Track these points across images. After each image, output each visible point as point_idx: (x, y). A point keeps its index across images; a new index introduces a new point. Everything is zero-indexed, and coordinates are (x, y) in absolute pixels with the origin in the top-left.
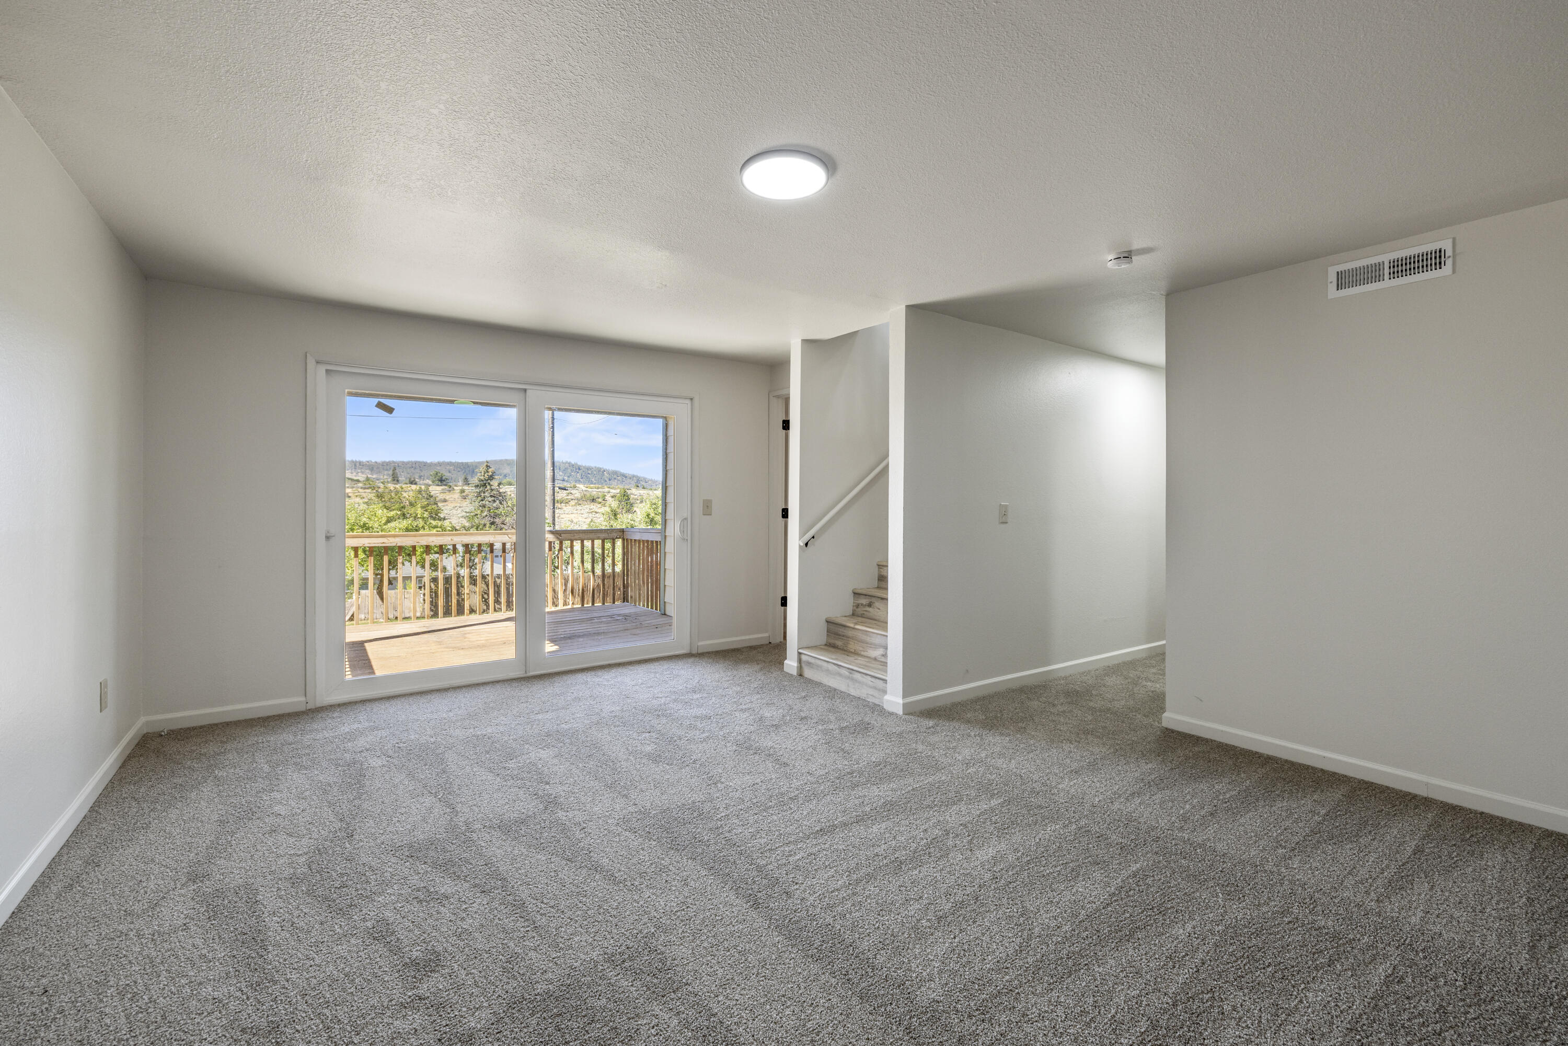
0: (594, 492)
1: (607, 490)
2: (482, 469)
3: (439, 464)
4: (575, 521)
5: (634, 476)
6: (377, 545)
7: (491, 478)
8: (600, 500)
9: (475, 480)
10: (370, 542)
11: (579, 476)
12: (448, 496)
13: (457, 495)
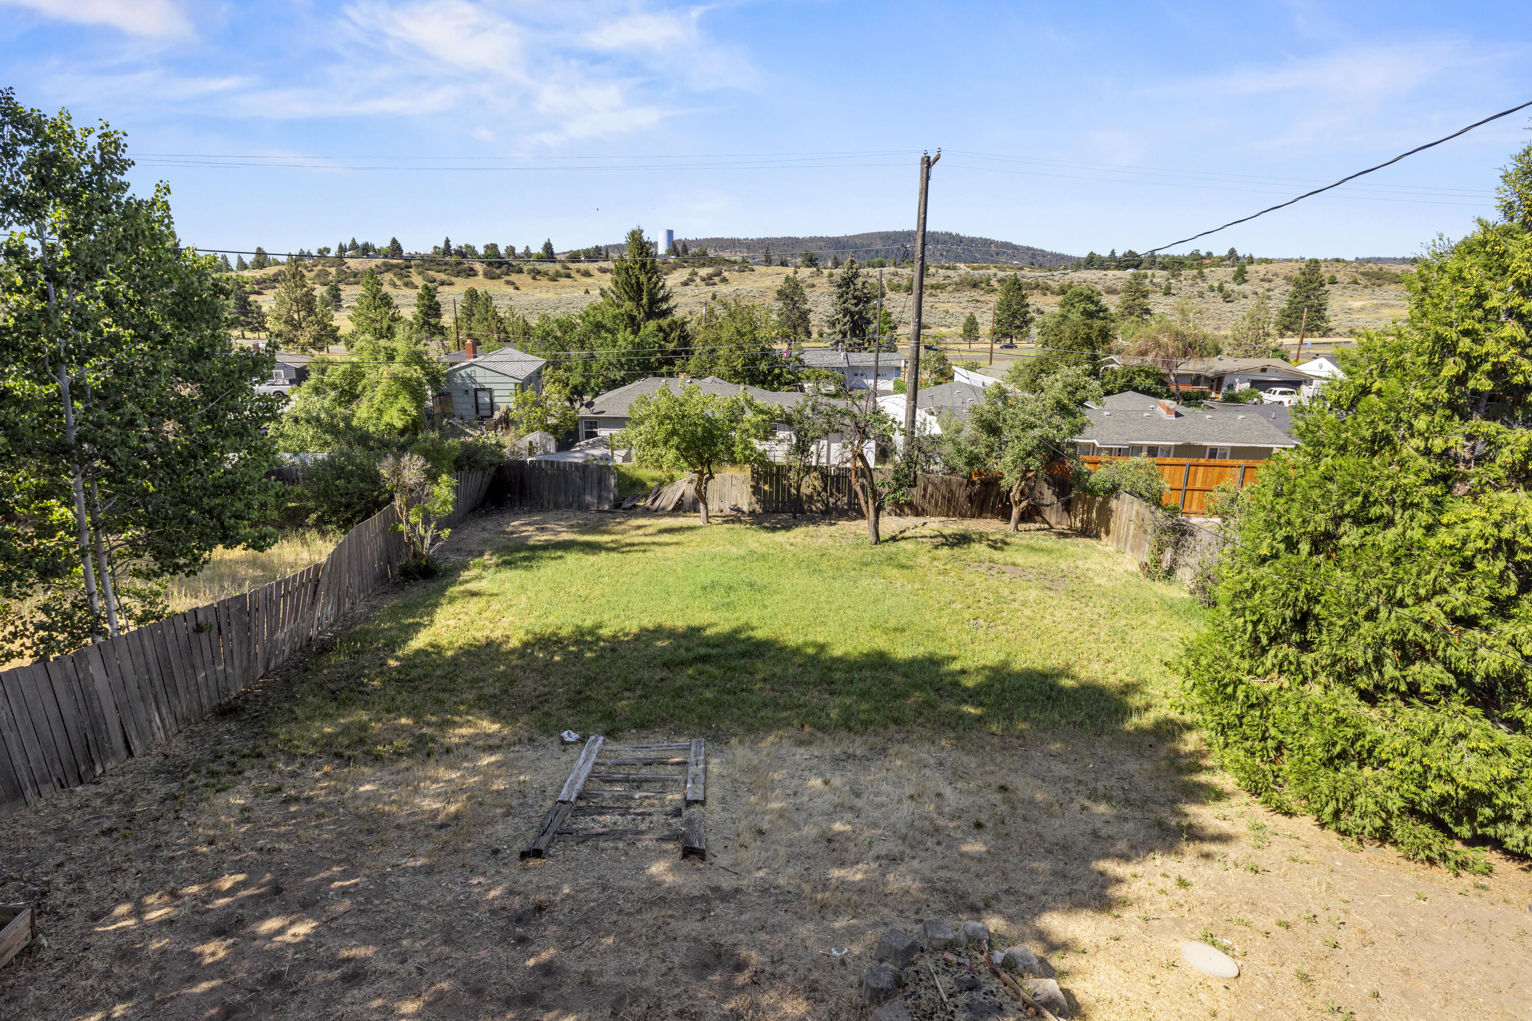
0: (977, 274)
1: (993, 271)
3: (812, 240)
4: (951, 311)
5: (1028, 249)
8: (983, 285)
9: (843, 260)
11: (960, 251)
12: (816, 281)
13: (825, 280)
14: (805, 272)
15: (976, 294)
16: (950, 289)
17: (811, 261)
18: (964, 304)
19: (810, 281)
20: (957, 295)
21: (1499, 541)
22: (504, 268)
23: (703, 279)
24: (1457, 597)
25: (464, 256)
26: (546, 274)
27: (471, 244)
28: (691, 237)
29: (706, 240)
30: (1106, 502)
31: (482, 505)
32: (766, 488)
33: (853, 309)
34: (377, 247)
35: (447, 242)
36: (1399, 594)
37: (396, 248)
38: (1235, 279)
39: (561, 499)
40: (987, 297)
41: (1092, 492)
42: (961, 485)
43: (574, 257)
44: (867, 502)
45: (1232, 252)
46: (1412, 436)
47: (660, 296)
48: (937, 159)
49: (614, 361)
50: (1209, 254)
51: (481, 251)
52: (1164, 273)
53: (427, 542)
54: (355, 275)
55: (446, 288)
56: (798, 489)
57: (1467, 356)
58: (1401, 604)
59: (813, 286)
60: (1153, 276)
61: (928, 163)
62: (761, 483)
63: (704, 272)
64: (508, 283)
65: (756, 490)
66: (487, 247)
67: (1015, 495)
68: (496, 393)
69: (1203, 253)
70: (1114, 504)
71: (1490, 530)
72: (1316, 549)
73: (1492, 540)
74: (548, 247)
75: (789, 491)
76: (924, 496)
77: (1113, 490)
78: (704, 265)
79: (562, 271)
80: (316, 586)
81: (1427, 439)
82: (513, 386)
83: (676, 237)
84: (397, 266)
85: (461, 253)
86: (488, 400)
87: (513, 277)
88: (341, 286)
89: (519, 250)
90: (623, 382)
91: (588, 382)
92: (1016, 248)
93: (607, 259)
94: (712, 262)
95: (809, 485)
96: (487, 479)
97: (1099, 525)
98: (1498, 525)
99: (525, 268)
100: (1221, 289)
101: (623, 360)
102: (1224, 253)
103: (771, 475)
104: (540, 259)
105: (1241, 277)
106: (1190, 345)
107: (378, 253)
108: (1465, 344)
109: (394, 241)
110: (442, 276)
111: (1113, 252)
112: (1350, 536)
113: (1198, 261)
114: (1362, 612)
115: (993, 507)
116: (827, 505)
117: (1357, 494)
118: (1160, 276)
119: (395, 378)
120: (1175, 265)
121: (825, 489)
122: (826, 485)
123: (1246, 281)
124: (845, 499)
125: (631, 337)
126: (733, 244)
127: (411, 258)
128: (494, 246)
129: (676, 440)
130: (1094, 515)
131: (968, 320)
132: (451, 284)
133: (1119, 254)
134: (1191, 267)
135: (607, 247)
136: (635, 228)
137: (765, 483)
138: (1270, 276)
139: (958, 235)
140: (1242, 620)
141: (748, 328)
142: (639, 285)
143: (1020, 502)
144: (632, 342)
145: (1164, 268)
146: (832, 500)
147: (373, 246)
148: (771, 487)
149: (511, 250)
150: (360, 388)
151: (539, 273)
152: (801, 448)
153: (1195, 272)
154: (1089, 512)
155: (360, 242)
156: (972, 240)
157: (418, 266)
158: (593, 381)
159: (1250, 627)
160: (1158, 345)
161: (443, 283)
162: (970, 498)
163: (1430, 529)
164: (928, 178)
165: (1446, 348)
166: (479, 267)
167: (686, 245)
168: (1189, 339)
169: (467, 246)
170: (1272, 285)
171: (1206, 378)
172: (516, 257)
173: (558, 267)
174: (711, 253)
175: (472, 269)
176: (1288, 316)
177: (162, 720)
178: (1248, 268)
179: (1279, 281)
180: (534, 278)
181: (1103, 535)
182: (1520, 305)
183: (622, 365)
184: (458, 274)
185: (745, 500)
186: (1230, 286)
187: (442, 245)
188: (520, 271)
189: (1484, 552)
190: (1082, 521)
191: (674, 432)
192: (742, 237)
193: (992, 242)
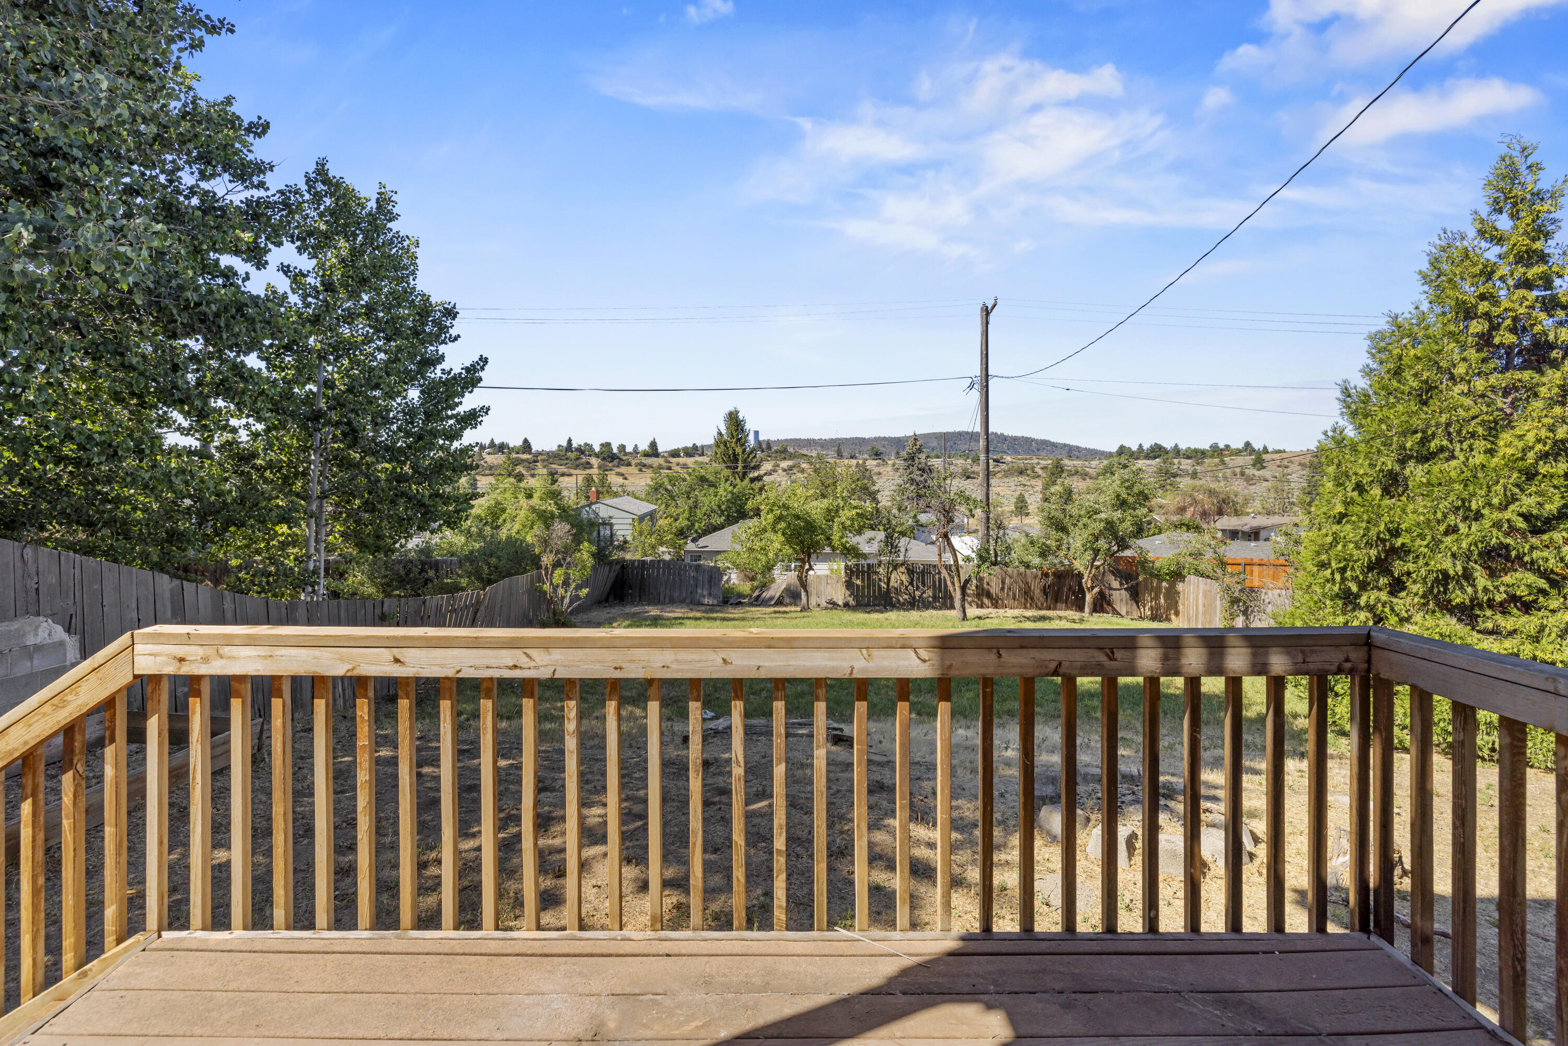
0: (1022, 464)
1: (1036, 461)
2: (910, 442)
3: (877, 439)
5: (1065, 445)
6: (496, 674)
7: (920, 451)
8: (1028, 472)
9: (904, 454)
10: (476, 662)
11: (1005, 447)
12: (881, 470)
13: (889, 469)
14: (871, 463)
15: (1023, 479)
16: (999, 475)
17: (877, 455)
18: (1013, 488)
19: (876, 470)
20: (1006, 480)
21: (1555, 443)
22: (616, 462)
23: (785, 470)
24: (1528, 502)
25: (583, 452)
26: (651, 467)
27: (589, 442)
28: (773, 438)
29: (786, 440)
30: (1172, 586)
31: (607, 600)
32: (859, 582)
33: (918, 479)
34: (511, 445)
35: (570, 441)
36: (1474, 506)
37: (526, 446)
38: (1254, 465)
39: (676, 594)
40: (1033, 482)
41: (1159, 577)
42: (1035, 577)
43: (675, 454)
44: (953, 583)
45: (1248, 444)
46: (1455, 384)
47: (752, 464)
48: (994, 306)
49: (715, 508)
50: (1227, 446)
51: (597, 449)
52: (1189, 461)
53: (567, 601)
54: (491, 468)
55: (566, 479)
56: (888, 584)
57: (1487, 315)
58: (1478, 516)
59: (880, 474)
60: (1179, 463)
61: (987, 312)
62: (854, 578)
63: (785, 464)
64: (619, 474)
65: (849, 585)
66: (602, 445)
67: (1087, 582)
68: (615, 527)
69: (1221, 446)
70: (1180, 587)
71: (1544, 433)
72: (1386, 492)
73: (1549, 441)
74: (653, 445)
75: (880, 587)
76: (1003, 589)
77: (1177, 575)
78: (785, 459)
79: (665, 464)
80: (476, 613)
81: (1469, 382)
82: (630, 521)
83: (761, 438)
84: (526, 461)
85: (580, 450)
86: (608, 532)
87: (623, 469)
88: (478, 477)
89: (629, 449)
90: (721, 527)
91: (693, 525)
92: (1054, 445)
93: (702, 454)
94: (792, 456)
95: (899, 578)
96: (613, 575)
97: (1168, 608)
98: (1552, 429)
99: (633, 462)
100: (1243, 474)
101: (723, 507)
102: (1241, 445)
103: (863, 572)
104: (646, 455)
105: (1259, 462)
106: (1224, 501)
107: (511, 450)
108: (1484, 307)
109: (526, 441)
110: (562, 469)
111: (1140, 445)
112: (1416, 472)
113: (1217, 452)
114: (1442, 528)
115: (1067, 599)
116: (914, 598)
117: (1415, 432)
118: (1186, 464)
119: (533, 509)
120: (1197, 455)
121: (911, 583)
122: (912, 580)
123: (1264, 468)
124: (930, 592)
125: (730, 488)
126: (810, 443)
127: (539, 453)
128: (608, 445)
129: (783, 525)
130: (1162, 601)
131: (1018, 499)
132: (570, 475)
133: (1146, 446)
134: (1212, 456)
135: (703, 447)
136: (732, 409)
137: (857, 578)
138: (1285, 462)
139: (1002, 434)
140: (1329, 571)
141: (830, 481)
142: (735, 455)
143: (1093, 588)
144: (732, 492)
145: (1189, 457)
146: (918, 593)
147: (507, 445)
148: (863, 581)
149: (622, 448)
150: (501, 520)
151: (644, 466)
152: (890, 543)
153: (1217, 460)
154: (1157, 598)
155: (497, 442)
156: (1015, 439)
157: (543, 461)
158: (697, 525)
159: (1338, 577)
160: (1195, 502)
161: (563, 475)
162: (1044, 591)
163: (1491, 452)
164: (987, 323)
165: (1467, 313)
166: (594, 461)
167: (769, 444)
168: (1222, 496)
169: (586, 444)
170: (1289, 470)
171: (1243, 532)
172: (626, 454)
173: (661, 461)
174: (791, 450)
175: (588, 463)
176: (1309, 493)
177: (344, 690)
178: (1264, 456)
179: (1294, 467)
180: (640, 470)
181: (1173, 617)
182: (1525, 273)
183: (722, 511)
184: (577, 467)
185: (840, 594)
186: (1251, 471)
187: (565, 444)
188: (629, 465)
189: (1544, 456)
190: (1151, 608)
191: (780, 518)
192: (816, 438)
193: (1033, 440)
